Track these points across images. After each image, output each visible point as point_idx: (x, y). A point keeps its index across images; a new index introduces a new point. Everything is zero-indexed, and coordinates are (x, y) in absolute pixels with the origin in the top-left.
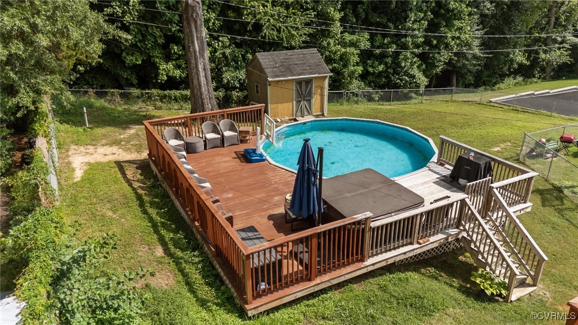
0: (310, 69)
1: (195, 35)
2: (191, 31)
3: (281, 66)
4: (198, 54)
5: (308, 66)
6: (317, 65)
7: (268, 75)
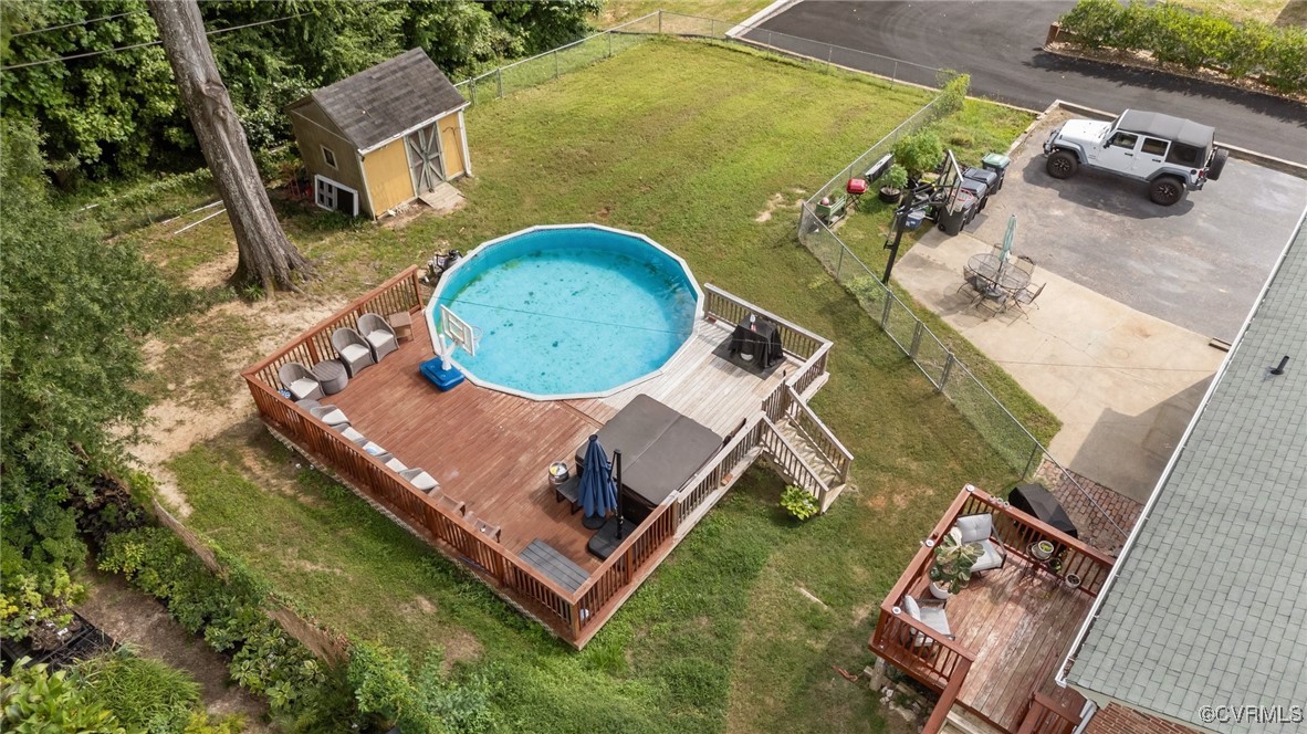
0: (426, 104)
1: (227, 143)
2: (217, 138)
3: (370, 111)
4: (240, 173)
5: (421, 97)
6: (436, 90)
7: (357, 140)
